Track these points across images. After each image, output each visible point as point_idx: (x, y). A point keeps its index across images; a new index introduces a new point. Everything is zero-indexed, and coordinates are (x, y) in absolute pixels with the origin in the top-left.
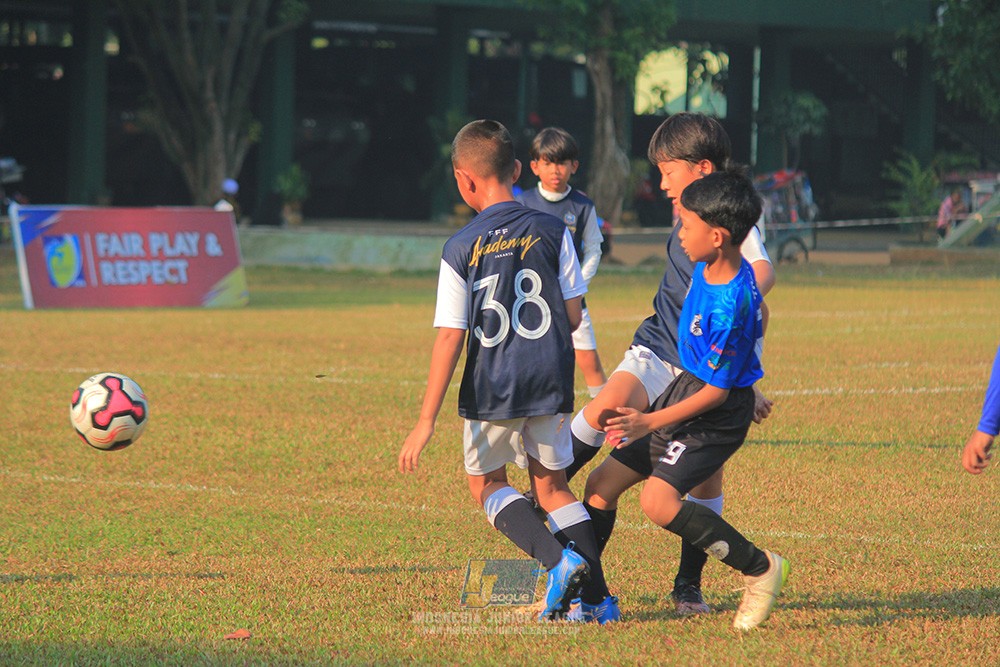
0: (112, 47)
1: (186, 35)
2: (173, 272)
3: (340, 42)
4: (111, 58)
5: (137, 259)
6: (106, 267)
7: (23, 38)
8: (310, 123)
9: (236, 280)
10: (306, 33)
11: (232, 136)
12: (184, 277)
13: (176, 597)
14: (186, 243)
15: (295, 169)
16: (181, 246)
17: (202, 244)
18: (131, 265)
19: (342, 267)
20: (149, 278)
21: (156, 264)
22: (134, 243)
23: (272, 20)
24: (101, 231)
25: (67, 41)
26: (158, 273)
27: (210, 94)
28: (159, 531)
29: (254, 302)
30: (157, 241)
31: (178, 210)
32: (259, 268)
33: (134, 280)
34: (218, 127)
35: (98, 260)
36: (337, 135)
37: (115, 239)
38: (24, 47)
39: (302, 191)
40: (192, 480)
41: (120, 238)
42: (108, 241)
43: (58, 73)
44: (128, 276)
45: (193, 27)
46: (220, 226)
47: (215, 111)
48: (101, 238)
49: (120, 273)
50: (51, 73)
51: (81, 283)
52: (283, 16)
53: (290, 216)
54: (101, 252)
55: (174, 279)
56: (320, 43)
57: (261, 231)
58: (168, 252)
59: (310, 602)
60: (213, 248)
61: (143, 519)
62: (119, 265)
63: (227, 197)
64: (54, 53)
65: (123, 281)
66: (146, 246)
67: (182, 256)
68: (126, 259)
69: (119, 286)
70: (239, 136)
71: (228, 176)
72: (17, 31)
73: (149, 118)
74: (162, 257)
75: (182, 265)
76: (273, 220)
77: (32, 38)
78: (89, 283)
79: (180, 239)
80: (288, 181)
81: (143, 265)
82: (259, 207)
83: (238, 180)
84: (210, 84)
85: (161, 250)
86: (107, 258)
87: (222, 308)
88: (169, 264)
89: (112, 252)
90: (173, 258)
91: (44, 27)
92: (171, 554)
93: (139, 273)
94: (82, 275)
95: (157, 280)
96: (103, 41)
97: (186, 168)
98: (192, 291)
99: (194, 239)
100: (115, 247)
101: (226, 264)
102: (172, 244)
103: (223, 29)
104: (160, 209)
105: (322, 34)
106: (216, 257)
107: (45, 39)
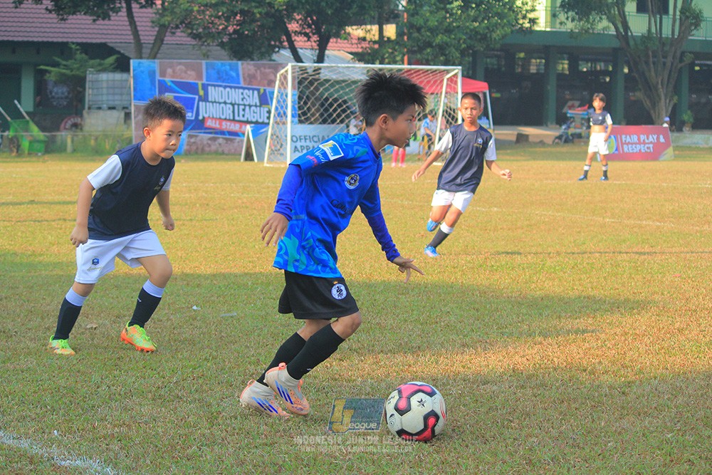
0: (626, 70)
1: (652, 66)
2: (648, 148)
3: (705, 68)
4: (626, 74)
5: (636, 144)
6: (625, 146)
7: (595, 67)
8: (694, 96)
9: (670, 151)
10: (692, 65)
11: (668, 101)
12: (652, 150)
13: (655, 262)
14: (652, 138)
15: (689, 112)
16: (651, 139)
17: (658, 138)
18: (634, 146)
19: (706, 146)
20: (640, 150)
21: (642, 145)
22: (635, 138)
23: (681, 60)
24: (624, 134)
25: (611, 69)
26: (643, 148)
27: (660, 86)
28: (648, 239)
29: (676, 158)
30: (643, 137)
31: (650, 126)
32: (677, 146)
33: (635, 151)
34: (663, 97)
35: (622, 144)
36: (703, 100)
37: (628, 137)
38: (596, 71)
39: (692, 120)
40: (658, 221)
41: (630, 137)
42: (626, 137)
43: (608, 79)
44: (633, 149)
45: (654, 63)
46: (663, 131)
47: (662, 92)
48: (623, 136)
49: (630, 149)
50: (605, 80)
51: (617, 152)
52: (685, 59)
53: (686, 129)
54: (624, 141)
55: (649, 151)
56: (697, 68)
57: (676, 134)
58: (647, 141)
59: (701, 264)
60: (662, 140)
61: (642, 235)
62: (630, 146)
63: (666, 122)
64: (606, 73)
65: (631, 151)
66: (639, 139)
67: (651, 143)
68: (632, 144)
69: (630, 153)
70: (670, 101)
71: (666, 116)
72: (593, 65)
73: (639, 95)
74: (644, 143)
75: (651, 146)
76: (680, 130)
77: (598, 68)
78: (619, 152)
79: (650, 136)
80: (687, 116)
81: (638, 146)
82: (677, 125)
83: (670, 117)
84: (660, 82)
85: (644, 141)
86: (625, 143)
87: (665, 160)
88: (647, 145)
89: (627, 142)
90: (648, 143)
91: (602, 64)
92: (652, 247)
93: (637, 149)
94: (616, 150)
95: (643, 151)
96: (623, 68)
97: (652, 112)
98: (654, 156)
99: (655, 137)
100: (628, 139)
101: (667, 145)
102: (648, 139)
103: (664, 64)
104: (643, 126)
105: (698, 65)
106: (663, 143)
107: (603, 68)
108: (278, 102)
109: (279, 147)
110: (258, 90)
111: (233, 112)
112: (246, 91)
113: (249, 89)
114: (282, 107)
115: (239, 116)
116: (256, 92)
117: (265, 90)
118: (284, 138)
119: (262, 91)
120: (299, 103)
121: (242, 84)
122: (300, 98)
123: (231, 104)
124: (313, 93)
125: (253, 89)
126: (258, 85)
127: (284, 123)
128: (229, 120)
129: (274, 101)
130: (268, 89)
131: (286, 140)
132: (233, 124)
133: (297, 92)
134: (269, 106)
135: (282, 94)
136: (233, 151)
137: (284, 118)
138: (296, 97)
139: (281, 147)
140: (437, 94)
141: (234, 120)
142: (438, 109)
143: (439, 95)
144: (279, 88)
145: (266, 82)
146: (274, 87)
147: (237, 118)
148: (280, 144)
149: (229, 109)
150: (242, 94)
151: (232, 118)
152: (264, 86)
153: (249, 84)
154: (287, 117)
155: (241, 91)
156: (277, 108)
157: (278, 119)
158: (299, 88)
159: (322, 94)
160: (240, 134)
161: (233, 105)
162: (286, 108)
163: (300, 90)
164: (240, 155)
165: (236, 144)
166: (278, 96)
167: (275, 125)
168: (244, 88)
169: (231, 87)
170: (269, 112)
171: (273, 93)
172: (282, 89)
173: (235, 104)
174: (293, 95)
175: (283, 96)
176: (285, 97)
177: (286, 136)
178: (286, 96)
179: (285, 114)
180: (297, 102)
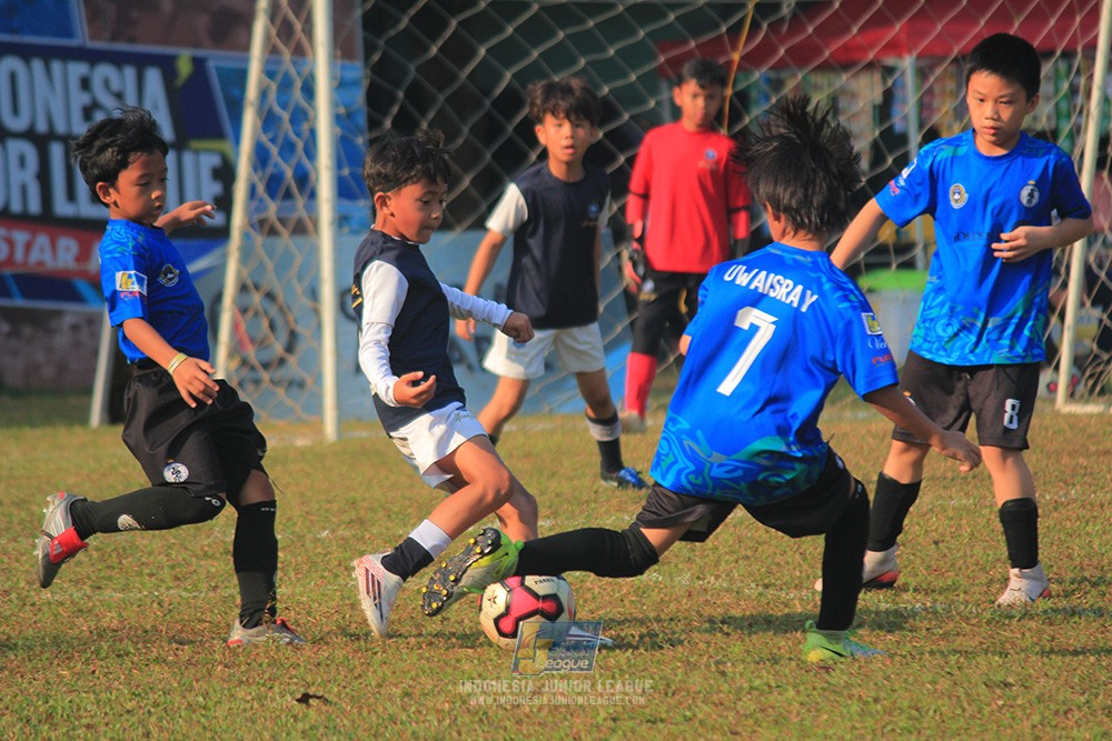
108: (268, 121)
109: (278, 348)
110: (167, 65)
111: (44, 176)
112: (104, 71)
113: (118, 60)
114: (288, 148)
115: (71, 195)
116: (153, 77)
117: (198, 63)
118: (308, 303)
119: (184, 68)
120: (373, 123)
121: (82, 36)
122: (377, 99)
123: (30, 135)
124: (439, 74)
125: (141, 62)
126: (165, 41)
127: (303, 229)
128: (24, 220)
129: (249, 119)
130: (217, 60)
131: (317, 312)
132: (42, 240)
133: (358, 71)
134: (226, 146)
135: (286, 85)
136: (48, 372)
137: (300, 201)
138: (359, 97)
139: (290, 348)
140: (1068, 55)
141: (46, 220)
142: (1077, 132)
143: (1078, 60)
144: (272, 50)
145: (202, 22)
146: (246, 47)
147: (62, 207)
148: (283, 335)
149: (22, 161)
150: (85, 84)
151: (35, 206)
152: (196, 44)
153: (114, 38)
154: (313, 195)
155: (77, 69)
156: (261, 157)
157: (272, 209)
158: (369, 49)
159: (487, 74)
160: (83, 286)
161: (41, 141)
162: (311, 151)
163: (376, 57)
164: (88, 391)
165: (62, 340)
166: (263, 94)
167: (259, 239)
168: (93, 57)
169: (25, 52)
170: (225, 174)
171: (241, 76)
172: (287, 55)
173: (51, 136)
174: (341, 85)
175: (292, 89)
176: (297, 95)
177: (314, 294)
178: (309, 91)
179: (304, 181)
180: (362, 120)
